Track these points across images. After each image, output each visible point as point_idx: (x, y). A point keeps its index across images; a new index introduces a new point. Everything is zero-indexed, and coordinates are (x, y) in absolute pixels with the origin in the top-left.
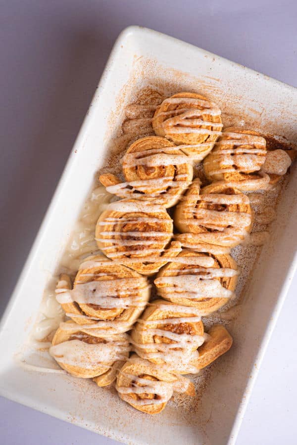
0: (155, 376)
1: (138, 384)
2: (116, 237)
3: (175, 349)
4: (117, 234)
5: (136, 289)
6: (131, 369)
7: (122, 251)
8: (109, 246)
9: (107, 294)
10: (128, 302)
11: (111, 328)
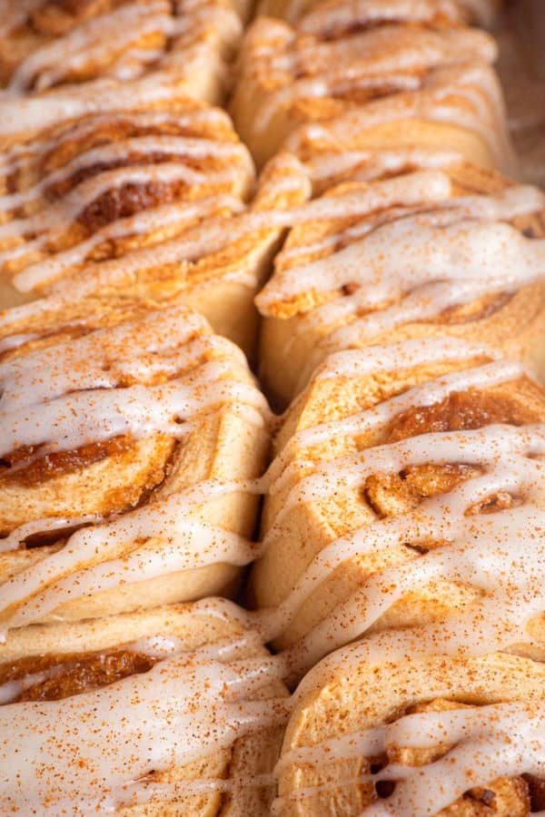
0: (470, 688)
1: (406, 756)
2: (28, 209)
3: (492, 505)
4: (29, 195)
5: (193, 338)
6: (330, 714)
7: (76, 244)
8: (13, 246)
9: (63, 383)
10: (179, 401)
11: (145, 541)
